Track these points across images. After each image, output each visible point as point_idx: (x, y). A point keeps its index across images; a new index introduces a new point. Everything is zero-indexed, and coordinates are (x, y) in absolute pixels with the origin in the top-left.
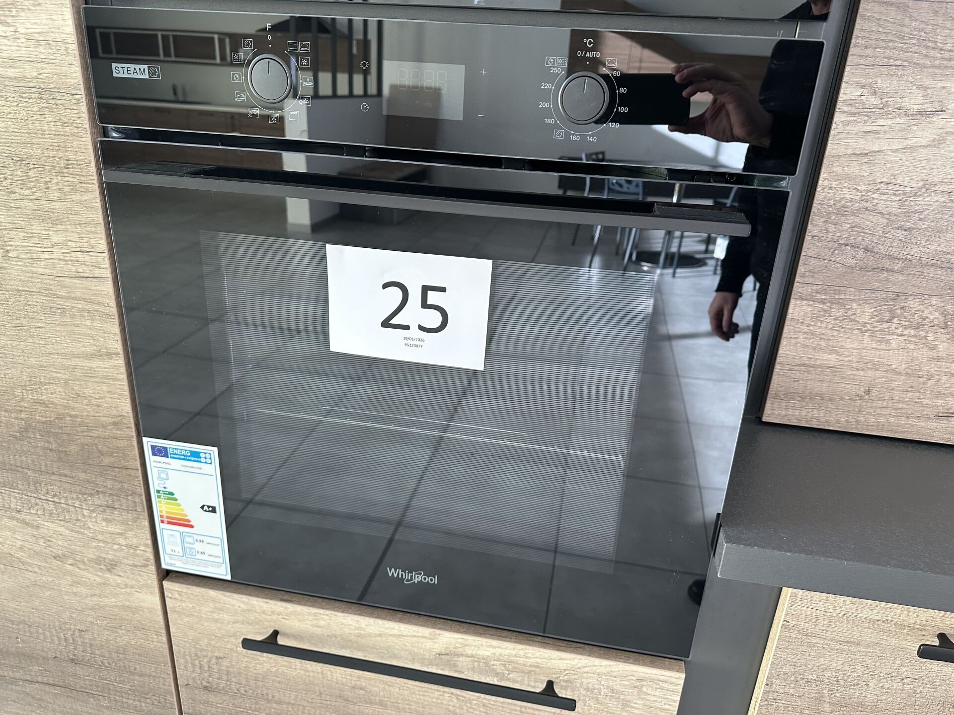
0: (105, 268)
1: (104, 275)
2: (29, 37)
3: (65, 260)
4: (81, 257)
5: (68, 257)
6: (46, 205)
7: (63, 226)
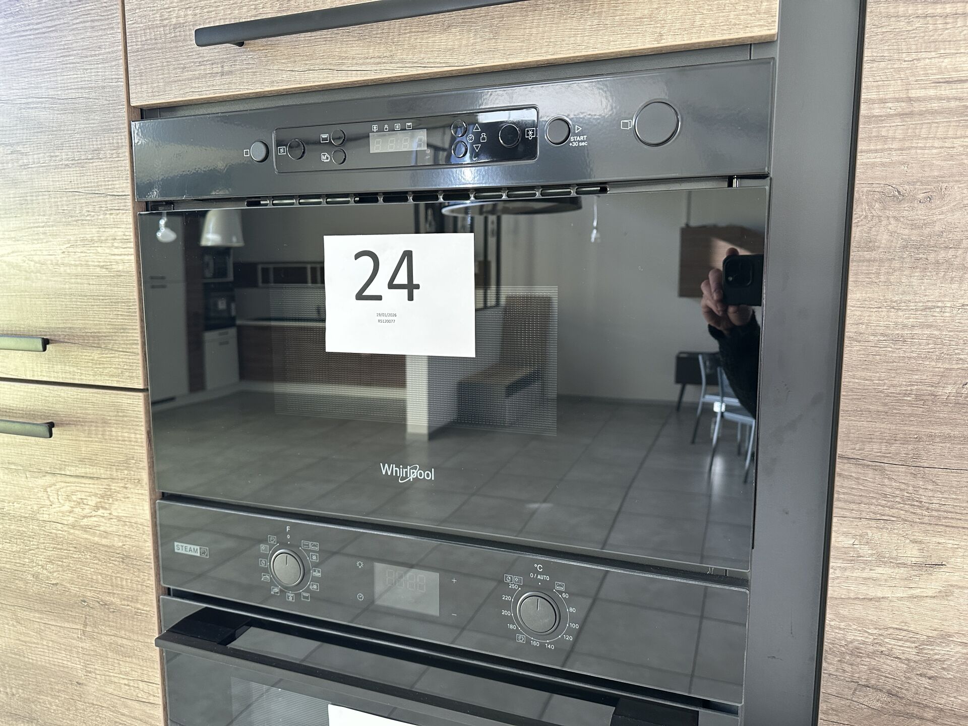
0: (158, 697)
1: (157, 702)
2: (119, 519)
3: (129, 686)
4: (141, 685)
5: (132, 684)
6: (120, 641)
7: (130, 659)
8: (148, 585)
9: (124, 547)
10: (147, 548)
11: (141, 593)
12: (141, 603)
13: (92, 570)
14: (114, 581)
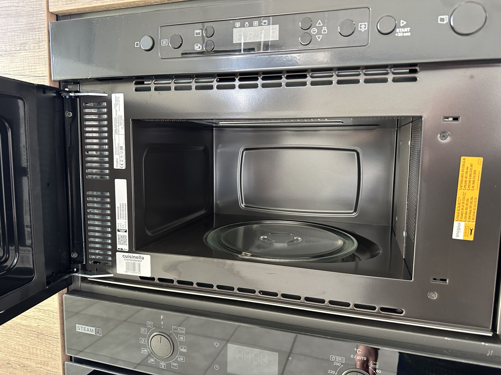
8: (56, 354)
9: (39, 327)
10: (56, 328)
11: (51, 360)
12: (51, 367)
13: (15, 342)
14: (31, 350)
